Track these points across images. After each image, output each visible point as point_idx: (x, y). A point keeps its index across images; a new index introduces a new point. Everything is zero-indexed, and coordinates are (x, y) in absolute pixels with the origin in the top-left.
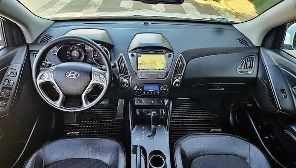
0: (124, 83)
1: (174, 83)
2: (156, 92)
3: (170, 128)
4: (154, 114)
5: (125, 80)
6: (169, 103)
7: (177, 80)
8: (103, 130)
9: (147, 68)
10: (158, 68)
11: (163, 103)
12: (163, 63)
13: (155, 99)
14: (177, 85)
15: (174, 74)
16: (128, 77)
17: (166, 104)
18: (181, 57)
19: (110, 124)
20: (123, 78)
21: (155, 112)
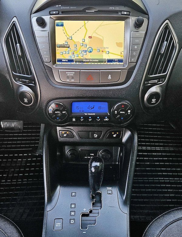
0: (23, 95)
1: (146, 96)
2: (102, 117)
3: (132, 197)
4: (96, 167)
5: (25, 89)
6: (131, 139)
7: (154, 89)
8: (14, 172)
9: (80, 57)
10: (106, 57)
11: (120, 137)
12: (119, 45)
13: (100, 129)
14: (154, 101)
15: (148, 73)
16: (32, 80)
17: (124, 139)
18: (167, 27)
19: (27, 162)
20: (18, 83)
21: (98, 164)
